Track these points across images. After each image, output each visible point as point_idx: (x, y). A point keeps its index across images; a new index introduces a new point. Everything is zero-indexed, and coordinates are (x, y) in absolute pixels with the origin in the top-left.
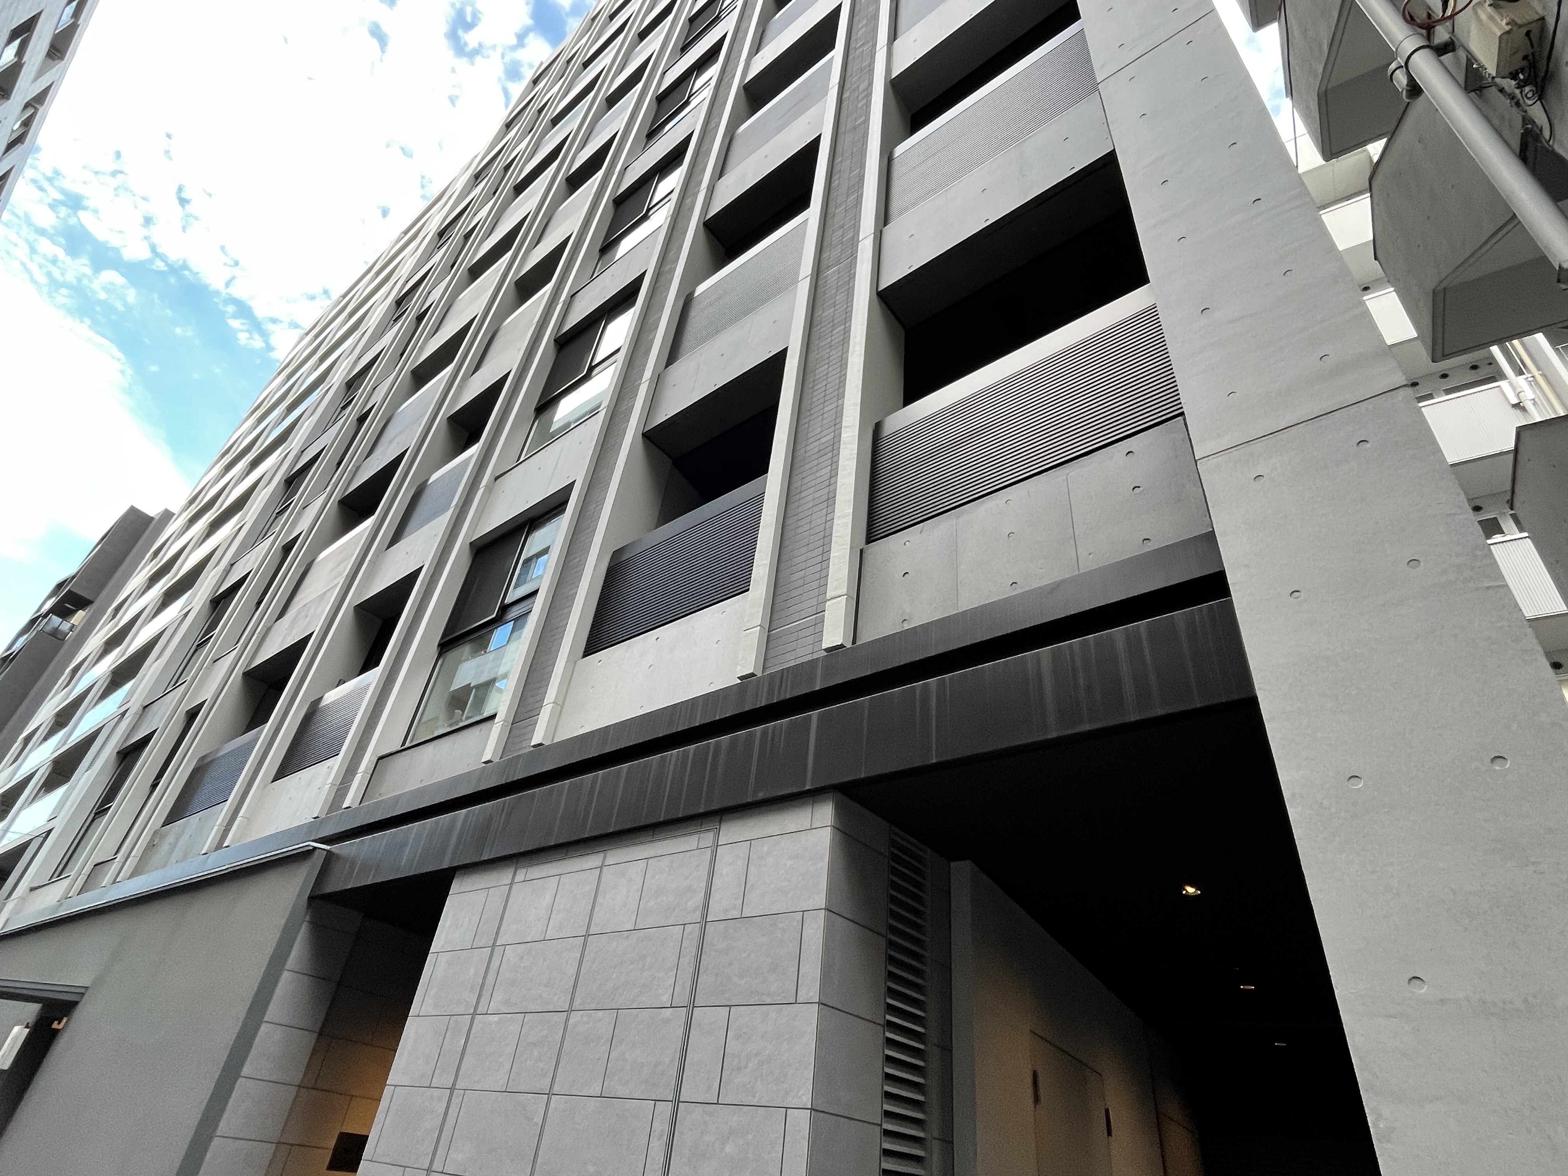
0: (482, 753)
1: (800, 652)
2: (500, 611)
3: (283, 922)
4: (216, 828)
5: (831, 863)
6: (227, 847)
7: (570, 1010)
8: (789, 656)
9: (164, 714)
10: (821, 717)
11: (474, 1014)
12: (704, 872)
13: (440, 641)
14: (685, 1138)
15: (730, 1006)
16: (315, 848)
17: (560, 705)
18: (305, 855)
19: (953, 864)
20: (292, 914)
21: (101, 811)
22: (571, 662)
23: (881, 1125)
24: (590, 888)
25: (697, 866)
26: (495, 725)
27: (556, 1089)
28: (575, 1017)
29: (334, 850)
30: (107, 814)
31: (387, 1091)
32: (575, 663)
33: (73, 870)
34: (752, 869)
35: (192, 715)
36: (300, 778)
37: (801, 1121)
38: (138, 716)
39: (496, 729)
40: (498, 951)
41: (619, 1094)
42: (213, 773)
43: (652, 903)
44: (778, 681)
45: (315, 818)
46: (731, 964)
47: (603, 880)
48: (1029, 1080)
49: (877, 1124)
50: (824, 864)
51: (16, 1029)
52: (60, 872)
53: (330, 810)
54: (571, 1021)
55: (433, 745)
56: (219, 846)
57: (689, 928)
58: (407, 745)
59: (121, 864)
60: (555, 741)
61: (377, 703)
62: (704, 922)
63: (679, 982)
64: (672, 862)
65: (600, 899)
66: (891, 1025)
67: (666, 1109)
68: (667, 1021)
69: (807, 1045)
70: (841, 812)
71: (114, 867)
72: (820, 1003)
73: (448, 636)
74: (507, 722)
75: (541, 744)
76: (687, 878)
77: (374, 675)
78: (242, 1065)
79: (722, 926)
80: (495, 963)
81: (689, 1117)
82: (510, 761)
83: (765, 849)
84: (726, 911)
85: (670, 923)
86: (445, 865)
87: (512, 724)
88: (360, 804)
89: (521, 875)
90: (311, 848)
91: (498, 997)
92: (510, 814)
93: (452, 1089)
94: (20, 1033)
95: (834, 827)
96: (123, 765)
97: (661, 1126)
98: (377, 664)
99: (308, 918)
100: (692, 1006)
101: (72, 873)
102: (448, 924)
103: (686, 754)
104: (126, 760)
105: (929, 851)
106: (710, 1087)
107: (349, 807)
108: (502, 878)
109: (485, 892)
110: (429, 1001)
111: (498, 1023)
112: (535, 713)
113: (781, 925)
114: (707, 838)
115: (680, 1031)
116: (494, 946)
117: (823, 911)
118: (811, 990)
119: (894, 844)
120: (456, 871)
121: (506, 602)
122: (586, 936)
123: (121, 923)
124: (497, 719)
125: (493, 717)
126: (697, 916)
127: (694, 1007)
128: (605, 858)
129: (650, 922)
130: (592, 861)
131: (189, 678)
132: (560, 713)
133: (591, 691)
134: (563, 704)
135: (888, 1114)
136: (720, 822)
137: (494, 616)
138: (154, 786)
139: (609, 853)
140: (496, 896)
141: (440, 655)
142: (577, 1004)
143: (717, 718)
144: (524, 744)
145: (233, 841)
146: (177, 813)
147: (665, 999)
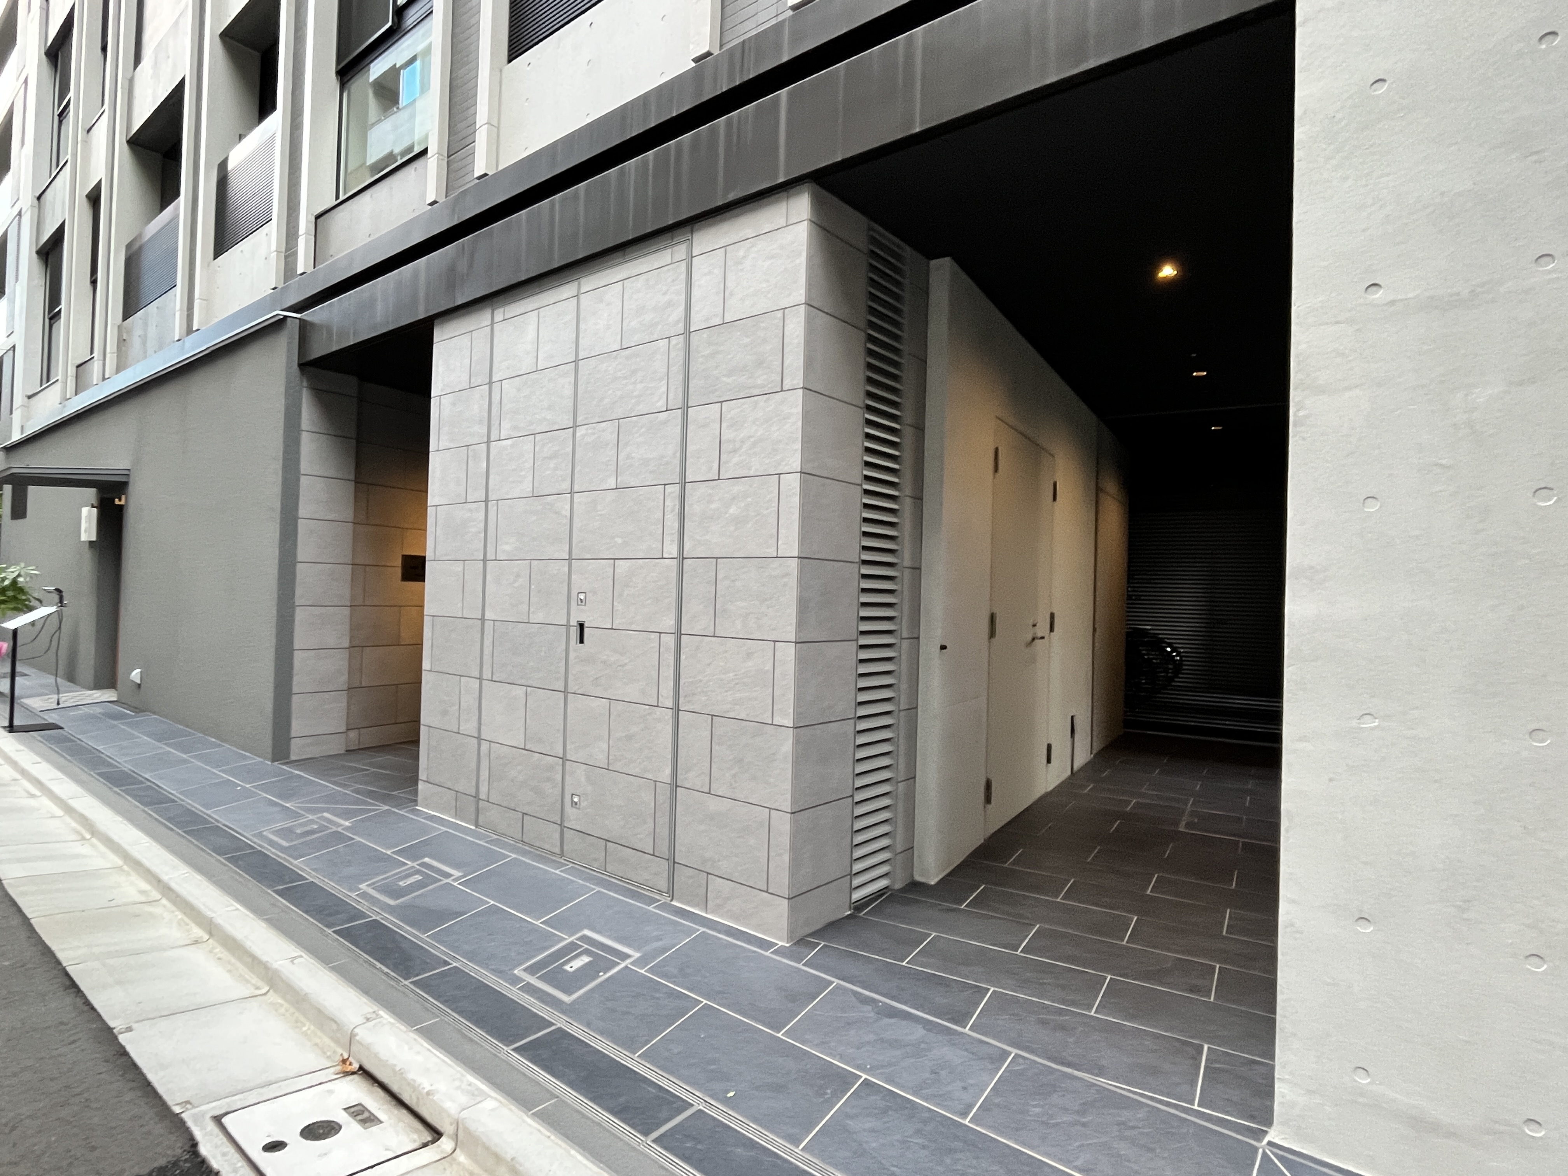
0: (424, 195)
1: (762, 17)
2: (395, 17)
3: (282, 389)
4: (178, 314)
5: (810, 258)
6: (198, 330)
7: (575, 427)
8: (750, 24)
9: (63, 203)
10: (790, 94)
11: (488, 442)
12: (681, 286)
13: (336, 68)
14: (694, 508)
15: (721, 402)
16: (286, 317)
17: (495, 127)
18: (279, 324)
19: (933, 263)
20: (288, 383)
21: (53, 317)
22: (497, 72)
23: (861, 485)
24: (571, 316)
25: (673, 281)
26: (429, 160)
27: (576, 489)
28: (580, 432)
29: (305, 318)
30: (60, 318)
31: (430, 511)
32: (501, 71)
33: (58, 374)
34: (731, 277)
35: (94, 198)
36: (242, 251)
37: (793, 483)
38: (36, 210)
39: (432, 165)
40: (496, 387)
41: (633, 484)
42: (149, 259)
43: (633, 324)
44: (738, 55)
45: (273, 289)
46: (717, 367)
47: (582, 307)
48: (991, 455)
49: (858, 485)
50: (802, 260)
51: (85, 510)
52: (47, 376)
53: (287, 278)
54: (578, 434)
55: (369, 196)
56: (190, 331)
57: (674, 341)
58: (342, 198)
59: (101, 362)
60: (501, 168)
61: (291, 154)
62: (688, 333)
63: (672, 389)
64: (647, 280)
65: (582, 326)
66: (869, 408)
67: (674, 490)
68: (665, 422)
69: (794, 425)
70: (818, 205)
71: (96, 366)
72: (804, 388)
73: (344, 60)
74: (442, 155)
75: (485, 175)
76: (665, 294)
77: (275, 122)
78: (296, 508)
79: (705, 334)
80: (496, 398)
81: (695, 494)
82: (457, 199)
83: (741, 253)
84: (707, 319)
85: (655, 337)
86: (421, 316)
87: (448, 157)
88: (314, 268)
89: (499, 314)
90: (282, 317)
91: (506, 425)
92: (472, 255)
93: (486, 501)
94: (89, 514)
95: (810, 220)
96: (49, 266)
97: (672, 504)
98: (274, 108)
99: (305, 384)
100: (686, 407)
101: (59, 377)
102: (441, 369)
103: (645, 163)
104: (49, 260)
105: (908, 249)
106: (711, 468)
107: (304, 273)
108: (482, 319)
109: (468, 336)
110: (444, 437)
111: (512, 446)
112: (469, 140)
113: (763, 325)
114: (680, 251)
115: (678, 429)
116: (490, 383)
117: (803, 306)
118: (796, 377)
119: (873, 240)
120: (434, 320)
121: (398, 3)
122: (576, 361)
123: (132, 412)
124: (430, 154)
125: (424, 152)
126: (680, 328)
127: (688, 407)
128: (579, 284)
129: (636, 339)
130: (567, 291)
131: (69, 157)
132: (498, 136)
133: (526, 104)
134: (499, 123)
135: (867, 478)
136: (692, 234)
137: (389, 24)
138: (94, 282)
139: (583, 281)
140: (481, 337)
141: (343, 86)
142: (580, 419)
143: (674, 115)
144: (468, 178)
145: (200, 323)
146: (131, 306)
147: (661, 405)
